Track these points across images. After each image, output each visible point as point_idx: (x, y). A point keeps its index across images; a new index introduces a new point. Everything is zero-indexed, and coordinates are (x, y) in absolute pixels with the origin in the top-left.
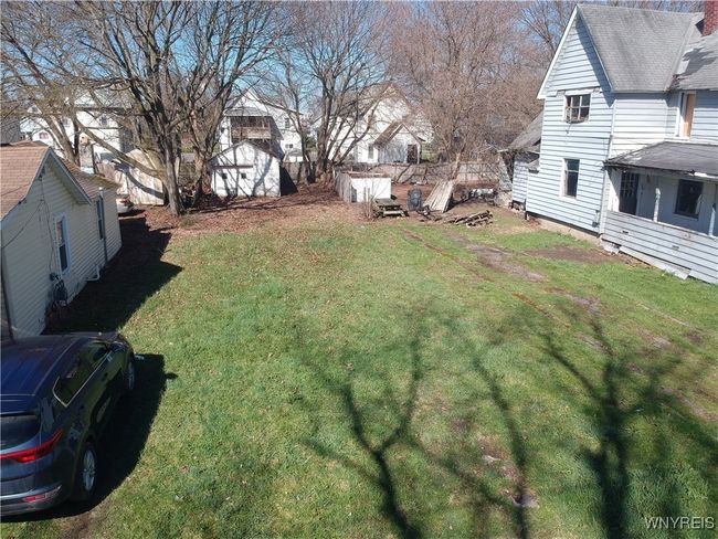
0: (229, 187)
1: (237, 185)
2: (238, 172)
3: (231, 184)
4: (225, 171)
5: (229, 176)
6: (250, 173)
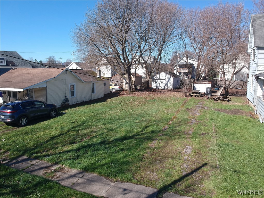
0: (157, 86)
1: (159, 85)
2: (160, 81)
3: (158, 84)
4: (156, 81)
5: (157, 82)
6: (164, 81)
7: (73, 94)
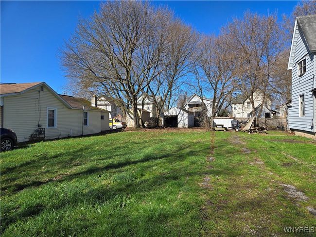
7: (52, 123)
